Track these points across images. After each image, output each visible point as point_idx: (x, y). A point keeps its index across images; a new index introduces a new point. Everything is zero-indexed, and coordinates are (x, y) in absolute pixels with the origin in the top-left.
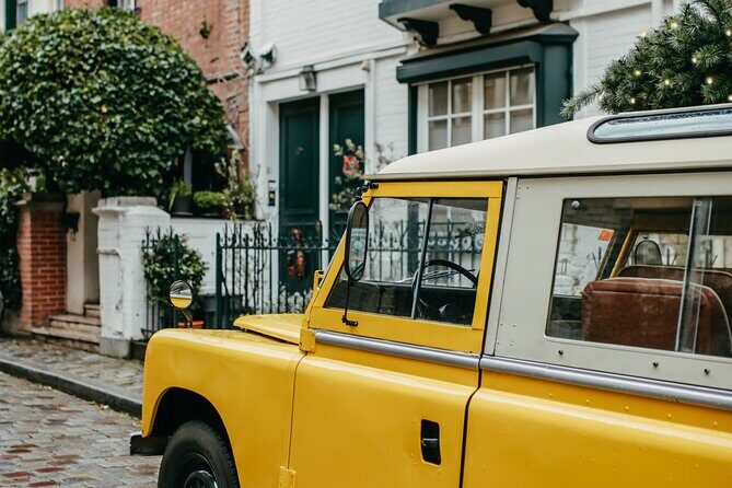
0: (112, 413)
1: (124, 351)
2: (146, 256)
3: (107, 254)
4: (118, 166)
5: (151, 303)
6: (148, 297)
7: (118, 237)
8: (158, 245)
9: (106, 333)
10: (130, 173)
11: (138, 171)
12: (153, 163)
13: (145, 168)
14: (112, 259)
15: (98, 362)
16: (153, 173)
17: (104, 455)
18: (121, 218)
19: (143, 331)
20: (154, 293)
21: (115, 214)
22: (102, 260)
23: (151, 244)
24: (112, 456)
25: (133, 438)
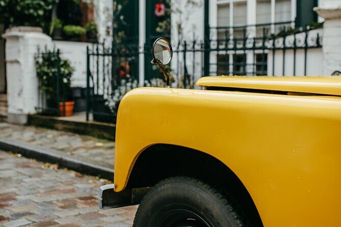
0: (25, 160)
1: (24, 120)
2: (37, 63)
3: (12, 62)
4: (19, 8)
5: (41, 91)
6: (39, 88)
7: (19, 51)
8: (46, 56)
9: (11, 110)
10: (26, 12)
11: (31, 11)
12: (40, 7)
13: (36, 9)
14: (15, 66)
15: (8, 127)
16: (41, 12)
17: (33, 191)
18: (21, 40)
19: (36, 108)
20: (43, 84)
21: (17, 38)
22: (9, 66)
23: (41, 55)
24: (39, 192)
25: (104, 191)
